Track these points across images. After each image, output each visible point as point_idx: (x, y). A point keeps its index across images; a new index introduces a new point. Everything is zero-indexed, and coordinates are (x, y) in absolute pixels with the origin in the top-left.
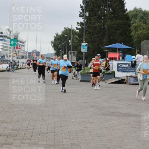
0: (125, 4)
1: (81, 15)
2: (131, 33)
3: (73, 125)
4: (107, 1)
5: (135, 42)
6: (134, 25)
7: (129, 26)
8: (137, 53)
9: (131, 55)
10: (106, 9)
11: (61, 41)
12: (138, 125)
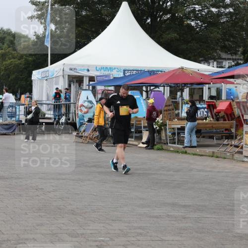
5: (2, 75)
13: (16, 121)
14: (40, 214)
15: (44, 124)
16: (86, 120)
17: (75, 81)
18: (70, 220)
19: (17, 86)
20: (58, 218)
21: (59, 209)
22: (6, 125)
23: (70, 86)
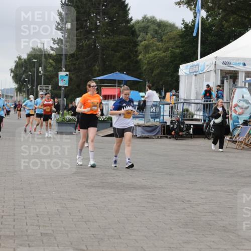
0: (129, 10)
1: (59, 27)
2: (138, 56)
3: (45, 203)
4: (101, 5)
5: (145, 70)
6: (143, 43)
7: (136, 44)
8: (147, 88)
9: (138, 92)
10: (99, 17)
11: (26, 68)
12: (148, 202)
13: (160, 123)
14: (187, 230)
15: (192, 126)
16: (241, 122)
17: (229, 77)
18: (221, 238)
19: (161, 83)
20: (207, 234)
21: (209, 225)
22: (149, 126)
23: (222, 82)
